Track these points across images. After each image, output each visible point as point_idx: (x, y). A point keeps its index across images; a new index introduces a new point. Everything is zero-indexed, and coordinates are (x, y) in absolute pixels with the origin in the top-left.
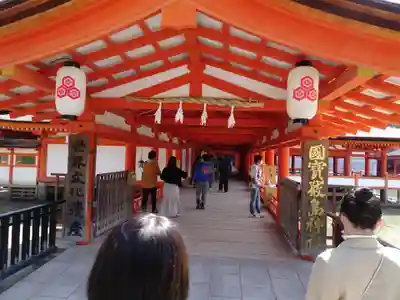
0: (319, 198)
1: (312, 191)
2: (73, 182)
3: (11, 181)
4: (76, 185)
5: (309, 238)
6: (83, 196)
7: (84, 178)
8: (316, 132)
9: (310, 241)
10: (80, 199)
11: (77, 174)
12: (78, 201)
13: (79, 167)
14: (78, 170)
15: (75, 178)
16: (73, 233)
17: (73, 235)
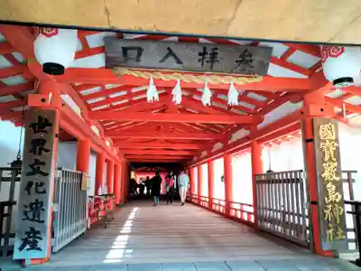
0: (334, 182)
1: (326, 174)
2: (28, 174)
5: (329, 228)
6: (45, 192)
8: (322, 110)
9: (331, 231)
10: (40, 198)
11: (37, 162)
12: (37, 200)
13: (40, 154)
14: (38, 157)
15: (33, 169)
16: (28, 247)
17: (27, 250)
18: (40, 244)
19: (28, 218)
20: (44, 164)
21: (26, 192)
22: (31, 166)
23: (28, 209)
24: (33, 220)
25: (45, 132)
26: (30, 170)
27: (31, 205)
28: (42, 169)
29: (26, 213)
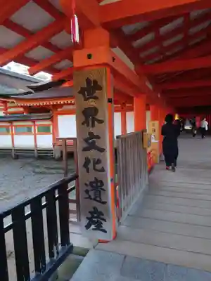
2: (85, 149)
3: (36, 145)
4: (93, 154)
6: (103, 170)
7: (105, 143)
10: (99, 175)
11: (91, 135)
12: (96, 178)
13: (93, 125)
14: (91, 130)
15: (89, 143)
16: (93, 227)
17: (93, 229)
18: (105, 225)
19: (90, 197)
20: (98, 137)
21: (85, 170)
22: (86, 140)
23: (89, 188)
24: (95, 200)
25: (96, 98)
26: (85, 145)
27: (91, 183)
28: (98, 143)
29: (87, 192)
